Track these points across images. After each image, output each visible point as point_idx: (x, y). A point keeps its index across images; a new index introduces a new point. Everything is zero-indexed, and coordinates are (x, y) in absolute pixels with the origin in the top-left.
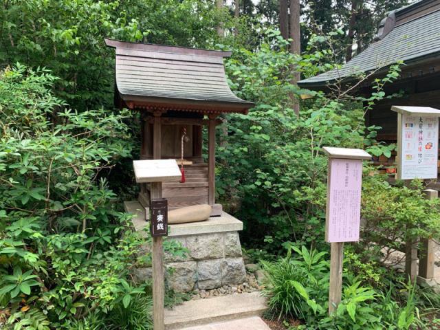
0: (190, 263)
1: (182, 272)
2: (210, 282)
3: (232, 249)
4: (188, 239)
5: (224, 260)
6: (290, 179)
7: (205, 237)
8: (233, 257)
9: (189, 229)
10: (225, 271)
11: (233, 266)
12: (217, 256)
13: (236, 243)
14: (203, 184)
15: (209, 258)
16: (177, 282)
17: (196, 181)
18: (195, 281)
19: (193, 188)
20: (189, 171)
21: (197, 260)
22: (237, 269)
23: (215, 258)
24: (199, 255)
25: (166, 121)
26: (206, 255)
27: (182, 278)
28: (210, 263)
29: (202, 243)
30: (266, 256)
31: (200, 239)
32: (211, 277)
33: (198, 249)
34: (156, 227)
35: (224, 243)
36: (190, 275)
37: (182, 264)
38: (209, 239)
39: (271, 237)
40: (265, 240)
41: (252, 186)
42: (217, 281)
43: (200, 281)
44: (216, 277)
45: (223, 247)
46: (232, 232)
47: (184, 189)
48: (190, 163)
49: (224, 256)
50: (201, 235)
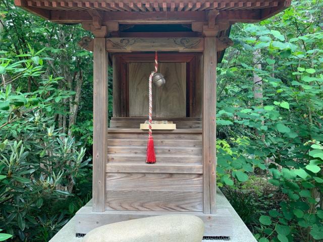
14: (191, 169)
17: (179, 161)
19: (171, 175)
20: (166, 141)
25: (115, 45)
41: (301, 173)
47: (153, 177)
48: (172, 126)
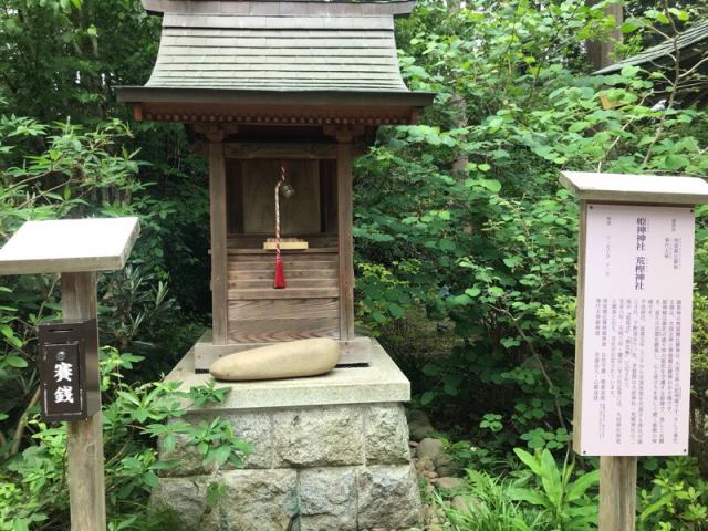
0: (280, 473)
1: (262, 492)
2: (327, 520)
3: (382, 444)
4: (276, 417)
5: (364, 469)
6: (538, 278)
7: (318, 412)
8: (388, 464)
9: (277, 393)
10: (365, 496)
11: (383, 485)
12: (346, 458)
13: (392, 431)
14: (326, 292)
15: (326, 464)
16: (249, 516)
17: (313, 284)
18: (291, 514)
19: (304, 300)
20: (298, 263)
21: (298, 467)
22: (395, 493)
23: (339, 464)
24: (302, 456)
25: (235, 152)
26: (319, 456)
27: (259, 505)
28: (328, 475)
29: (310, 428)
30: (484, 461)
31: (305, 418)
32: (329, 508)
33: (299, 441)
34: (52, 397)
35: (363, 431)
36: (280, 500)
37: (261, 473)
38: (326, 420)
39: (499, 417)
40: (484, 425)
42: (345, 519)
43: (304, 515)
44: (342, 508)
45: (362, 439)
46: (385, 405)
48: (303, 245)
49: (364, 461)
50: (308, 408)
